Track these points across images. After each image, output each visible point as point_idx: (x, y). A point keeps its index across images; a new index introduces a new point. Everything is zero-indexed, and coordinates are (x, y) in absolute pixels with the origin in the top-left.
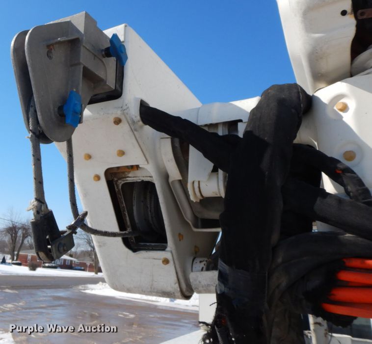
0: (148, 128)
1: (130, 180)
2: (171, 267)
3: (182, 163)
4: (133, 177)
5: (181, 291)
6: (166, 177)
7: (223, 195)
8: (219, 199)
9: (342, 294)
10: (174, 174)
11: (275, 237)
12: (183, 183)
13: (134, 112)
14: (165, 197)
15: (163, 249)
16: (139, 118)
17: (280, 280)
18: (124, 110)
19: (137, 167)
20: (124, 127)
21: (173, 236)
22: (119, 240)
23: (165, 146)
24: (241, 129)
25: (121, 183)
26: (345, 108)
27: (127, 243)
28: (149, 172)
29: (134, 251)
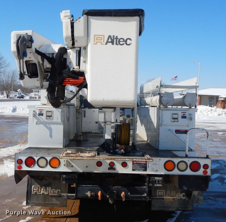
0: (36, 54)
1: (30, 63)
2: (39, 81)
3: (43, 61)
4: (31, 62)
5: (41, 87)
6: (39, 62)
7: (51, 67)
8: (50, 68)
9: (64, 83)
10: (41, 62)
11: (57, 76)
12: (43, 64)
13: (34, 51)
14: (39, 67)
15: (37, 78)
16: (35, 52)
17: (58, 82)
18: (32, 51)
19: (33, 60)
20: (32, 53)
21: (40, 75)
22: (27, 76)
23: (39, 57)
24: (55, 55)
25: (28, 63)
26: (71, 54)
27: (29, 76)
28: (35, 61)
29: (31, 78)
